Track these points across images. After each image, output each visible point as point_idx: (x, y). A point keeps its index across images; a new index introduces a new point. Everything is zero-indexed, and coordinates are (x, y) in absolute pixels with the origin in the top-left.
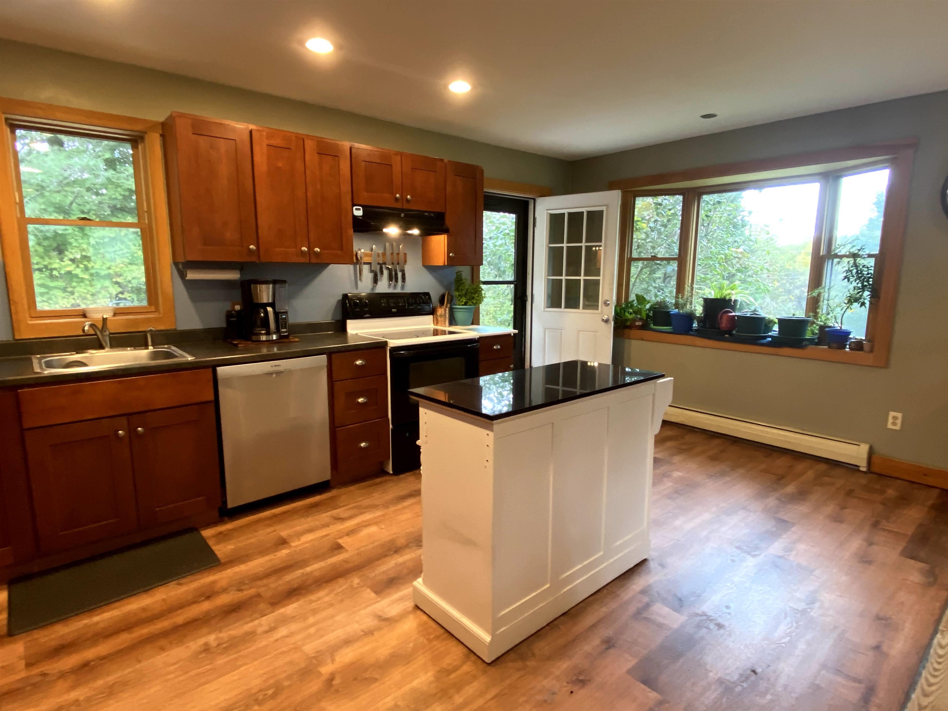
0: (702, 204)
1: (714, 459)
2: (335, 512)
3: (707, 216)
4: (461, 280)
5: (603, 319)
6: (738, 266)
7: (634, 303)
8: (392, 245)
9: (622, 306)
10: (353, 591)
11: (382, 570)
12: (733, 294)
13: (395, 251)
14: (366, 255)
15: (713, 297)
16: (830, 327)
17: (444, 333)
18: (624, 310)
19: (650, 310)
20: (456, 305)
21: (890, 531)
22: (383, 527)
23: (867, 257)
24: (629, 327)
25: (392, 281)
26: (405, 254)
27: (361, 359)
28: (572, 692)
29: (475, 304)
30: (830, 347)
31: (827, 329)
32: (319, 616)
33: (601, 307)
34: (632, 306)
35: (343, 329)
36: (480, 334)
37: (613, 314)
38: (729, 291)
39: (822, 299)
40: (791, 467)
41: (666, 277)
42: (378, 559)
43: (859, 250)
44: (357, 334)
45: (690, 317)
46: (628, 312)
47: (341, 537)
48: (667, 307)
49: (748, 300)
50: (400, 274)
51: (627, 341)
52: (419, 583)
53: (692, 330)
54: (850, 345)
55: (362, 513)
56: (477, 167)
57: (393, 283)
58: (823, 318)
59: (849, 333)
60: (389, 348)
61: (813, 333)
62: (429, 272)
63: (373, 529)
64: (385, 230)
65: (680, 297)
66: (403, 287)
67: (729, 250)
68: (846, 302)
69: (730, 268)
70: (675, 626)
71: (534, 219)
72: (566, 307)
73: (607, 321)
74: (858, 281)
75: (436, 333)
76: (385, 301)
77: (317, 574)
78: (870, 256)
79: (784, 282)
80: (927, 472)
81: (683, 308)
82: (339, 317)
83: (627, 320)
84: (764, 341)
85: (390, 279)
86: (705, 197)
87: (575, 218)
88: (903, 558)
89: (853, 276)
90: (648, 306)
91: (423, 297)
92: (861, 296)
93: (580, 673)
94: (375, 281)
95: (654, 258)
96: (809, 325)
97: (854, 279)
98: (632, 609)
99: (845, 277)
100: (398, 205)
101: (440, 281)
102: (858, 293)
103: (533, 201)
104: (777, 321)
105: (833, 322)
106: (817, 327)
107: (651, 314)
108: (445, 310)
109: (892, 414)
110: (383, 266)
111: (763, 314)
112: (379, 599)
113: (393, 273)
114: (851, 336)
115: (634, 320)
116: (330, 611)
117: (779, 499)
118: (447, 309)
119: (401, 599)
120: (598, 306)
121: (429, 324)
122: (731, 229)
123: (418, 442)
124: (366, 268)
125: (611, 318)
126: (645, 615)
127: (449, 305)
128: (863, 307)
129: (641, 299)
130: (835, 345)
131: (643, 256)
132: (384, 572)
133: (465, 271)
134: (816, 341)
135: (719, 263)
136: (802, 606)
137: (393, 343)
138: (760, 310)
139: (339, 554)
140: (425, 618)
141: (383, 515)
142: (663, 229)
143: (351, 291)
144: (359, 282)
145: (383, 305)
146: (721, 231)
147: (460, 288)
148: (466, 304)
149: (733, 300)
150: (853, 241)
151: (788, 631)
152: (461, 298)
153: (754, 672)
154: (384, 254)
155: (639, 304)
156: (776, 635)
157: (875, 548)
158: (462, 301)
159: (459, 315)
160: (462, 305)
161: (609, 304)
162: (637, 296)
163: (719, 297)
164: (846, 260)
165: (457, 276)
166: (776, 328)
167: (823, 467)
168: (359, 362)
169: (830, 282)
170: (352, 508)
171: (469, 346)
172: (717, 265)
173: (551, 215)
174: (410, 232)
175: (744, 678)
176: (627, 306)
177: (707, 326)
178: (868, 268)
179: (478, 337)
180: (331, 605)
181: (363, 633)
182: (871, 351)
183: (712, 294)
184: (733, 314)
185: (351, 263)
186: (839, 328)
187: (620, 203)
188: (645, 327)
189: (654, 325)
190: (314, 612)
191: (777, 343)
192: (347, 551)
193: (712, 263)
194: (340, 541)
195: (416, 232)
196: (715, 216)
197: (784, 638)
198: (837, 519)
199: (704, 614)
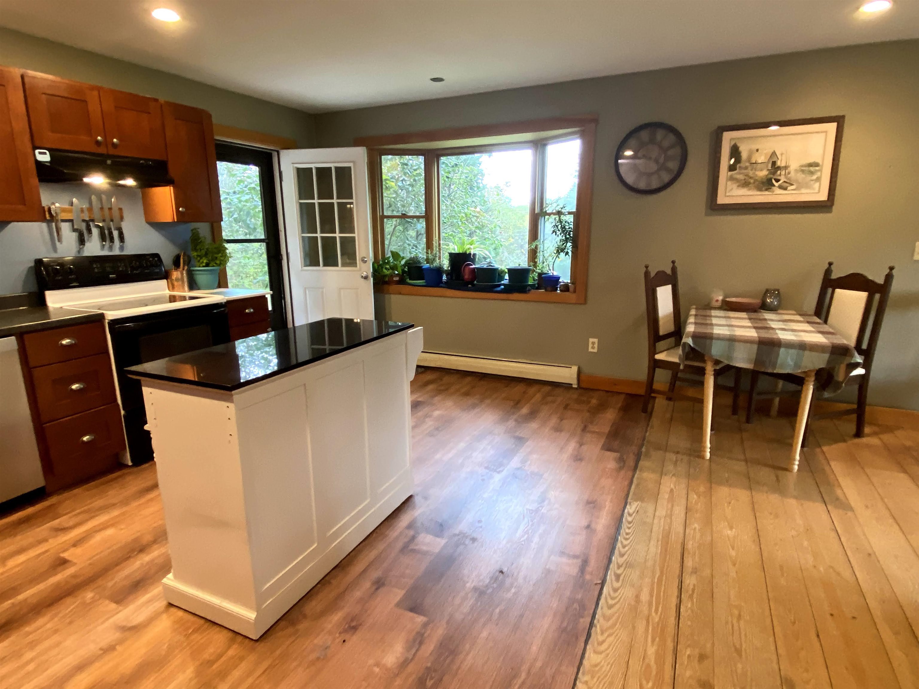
0: (442, 167)
1: (467, 394)
2: (56, 523)
3: (448, 177)
4: (199, 238)
5: (362, 276)
6: (476, 223)
7: (390, 259)
8: (101, 200)
9: (379, 262)
10: (87, 607)
11: (123, 576)
12: (471, 249)
13: (106, 206)
14: (64, 210)
15: (457, 252)
16: (546, 274)
17: (183, 299)
18: (381, 266)
19: (404, 265)
20: (196, 267)
21: (594, 432)
22: (122, 527)
23: (568, 214)
24: (388, 283)
25: (105, 242)
26: (120, 209)
27: (68, 337)
28: (344, 641)
29: (219, 265)
30: (546, 290)
31: (543, 276)
32: (39, 649)
33: (360, 264)
34: (388, 263)
35: (42, 303)
36: (226, 298)
37: (372, 271)
38: (468, 246)
39: (538, 251)
40: (524, 392)
41: (418, 235)
42: (117, 565)
43: (562, 208)
44: (61, 308)
45: (439, 271)
46: (386, 269)
47: (65, 551)
48: (419, 262)
49: (484, 253)
50: (116, 234)
51: (387, 296)
52: (169, 579)
53: (442, 283)
54: (560, 288)
55: (92, 518)
56: (202, 111)
57: (107, 244)
58: (540, 267)
59: (559, 278)
60: (107, 321)
61: (534, 280)
62: (156, 230)
63: (110, 532)
64: (86, 180)
65: (430, 252)
66: (122, 248)
67: (468, 210)
68: (555, 252)
69: (470, 226)
70: (437, 550)
71: (280, 173)
72: (325, 265)
73: (366, 278)
74: (562, 234)
75: (173, 299)
76: (99, 266)
77: (34, 600)
78: (570, 213)
79: (517, 238)
80: (615, 382)
81: (432, 263)
82: (33, 288)
83: (385, 276)
84: (499, 289)
85: (103, 238)
86: (443, 159)
87: (324, 173)
88: (603, 451)
89: (559, 230)
90: (403, 262)
91: (151, 259)
92: (566, 246)
93: (352, 620)
94: (82, 241)
95: (404, 216)
96: (531, 272)
97: (560, 233)
98: (400, 544)
99: (554, 231)
100: (102, 150)
101: (172, 239)
102: (563, 244)
103: (276, 153)
104: (507, 271)
105: (547, 269)
106: (537, 274)
107: (406, 269)
108: (182, 274)
109: (591, 340)
110: (91, 224)
111: (496, 266)
112: (121, 608)
113: (106, 232)
114: (560, 280)
115: (392, 276)
116: (56, 638)
117: (516, 420)
118: (184, 272)
119: (150, 601)
120: (356, 263)
121: (164, 290)
122: (469, 190)
123: (146, 427)
124: (65, 227)
125: (370, 275)
126: (412, 547)
127: (186, 268)
128: (567, 256)
129: (396, 255)
130: (549, 289)
131: (395, 213)
132: (127, 577)
133: (203, 228)
134: (537, 286)
135: (461, 221)
136: (534, 506)
137: (111, 315)
138: (494, 262)
139: (64, 570)
140: (180, 613)
141: (123, 514)
142: (410, 189)
143: (47, 256)
144: (58, 244)
145: (96, 270)
146: (461, 192)
147: (198, 247)
148: (207, 265)
149: (472, 254)
150: (557, 201)
151: (526, 529)
152: (201, 258)
153: (501, 572)
154: (90, 209)
155: (394, 260)
156: (518, 535)
157: (585, 448)
158: (203, 262)
159: (201, 278)
160: (203, 267)
161: (366, 261)
162: (392, 252)
163: (461, 252)
164: (553, 217)
165: (193, 234)
166: (507, 277)
167: (547, 388)
168: (65, 342)
169: (544, 237)
170: (79, 514)
171: (215, 311)
172: (460, 223)
173: (298, 170)
174: (122, 182)
175: (494, 579)
176: (384, 263)
177: (454, 278)
178: (568, 223)
179: (225, 301)
180: (56, 631)
181: (101, 652)
182: (575, 292)
183: (456, 249)
184: (474, 266)
185: (43, 219)
186: (552, 274)
187: (366, 161)
188: (402, 281)
189: (410, 280)
190: (32, 645)
191: (508, 289)
192: (75, 564)
193: (455, 221)
194: (65, 555)
195: (130, 182)
196: (455, 177)
197: (523, 536)
198: (558, 429)
199: (461, 533)
